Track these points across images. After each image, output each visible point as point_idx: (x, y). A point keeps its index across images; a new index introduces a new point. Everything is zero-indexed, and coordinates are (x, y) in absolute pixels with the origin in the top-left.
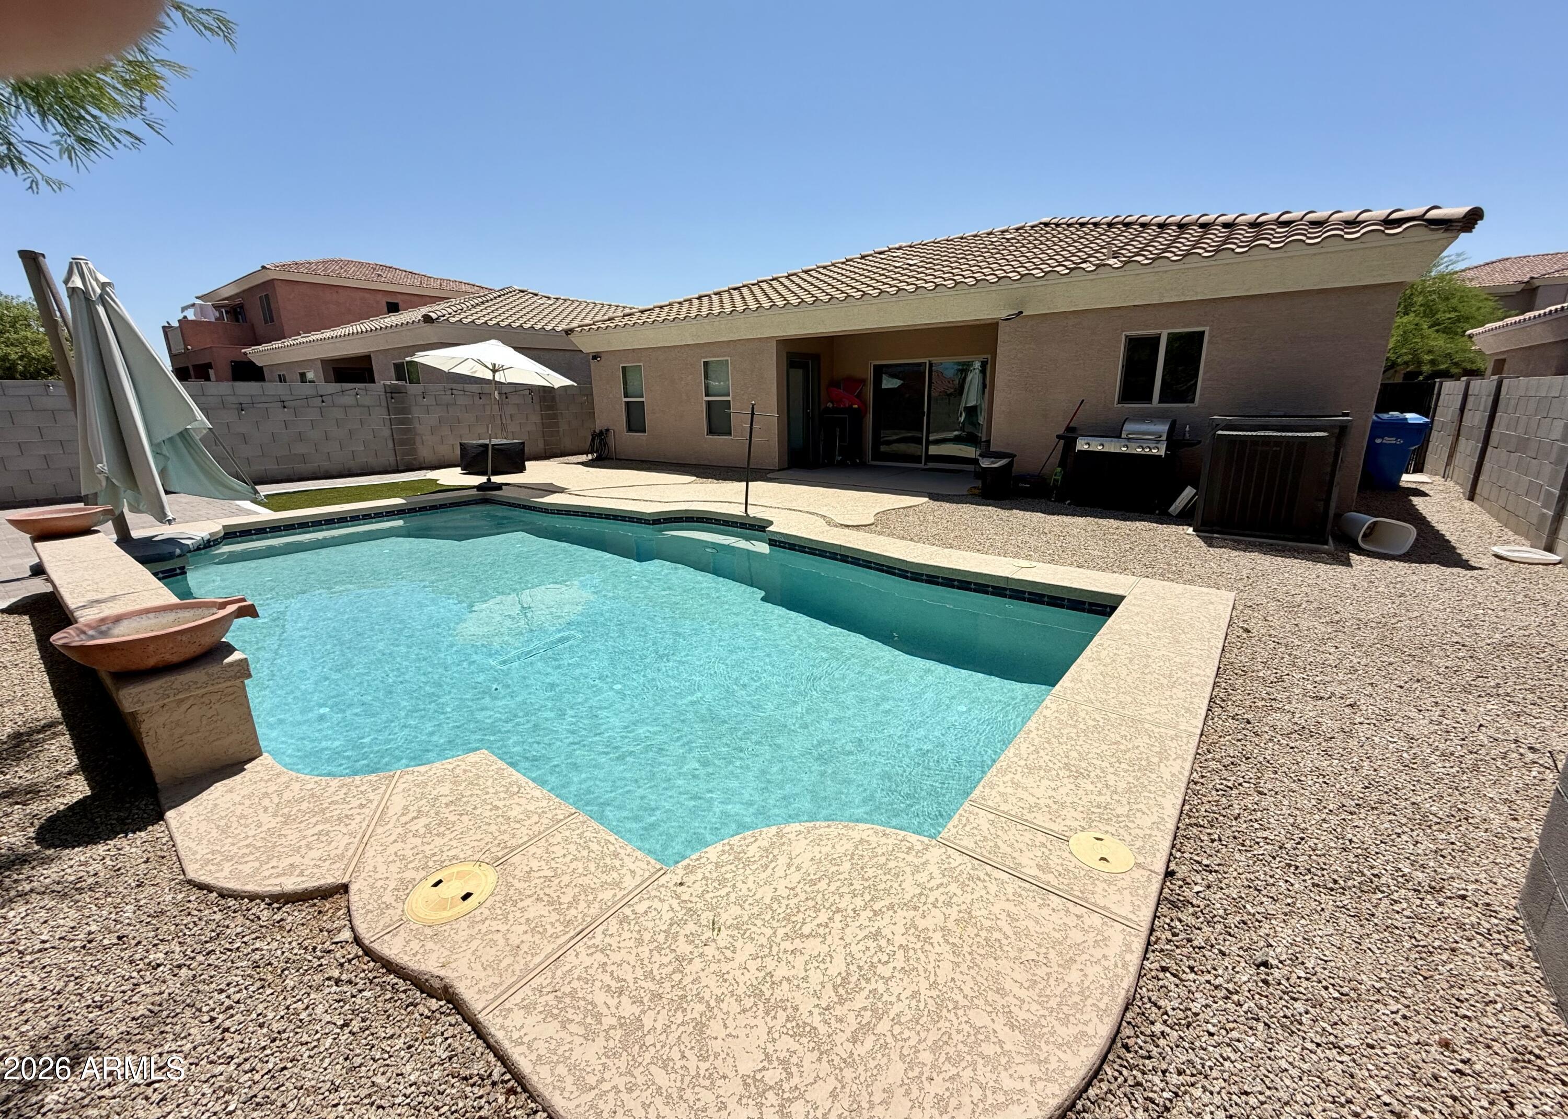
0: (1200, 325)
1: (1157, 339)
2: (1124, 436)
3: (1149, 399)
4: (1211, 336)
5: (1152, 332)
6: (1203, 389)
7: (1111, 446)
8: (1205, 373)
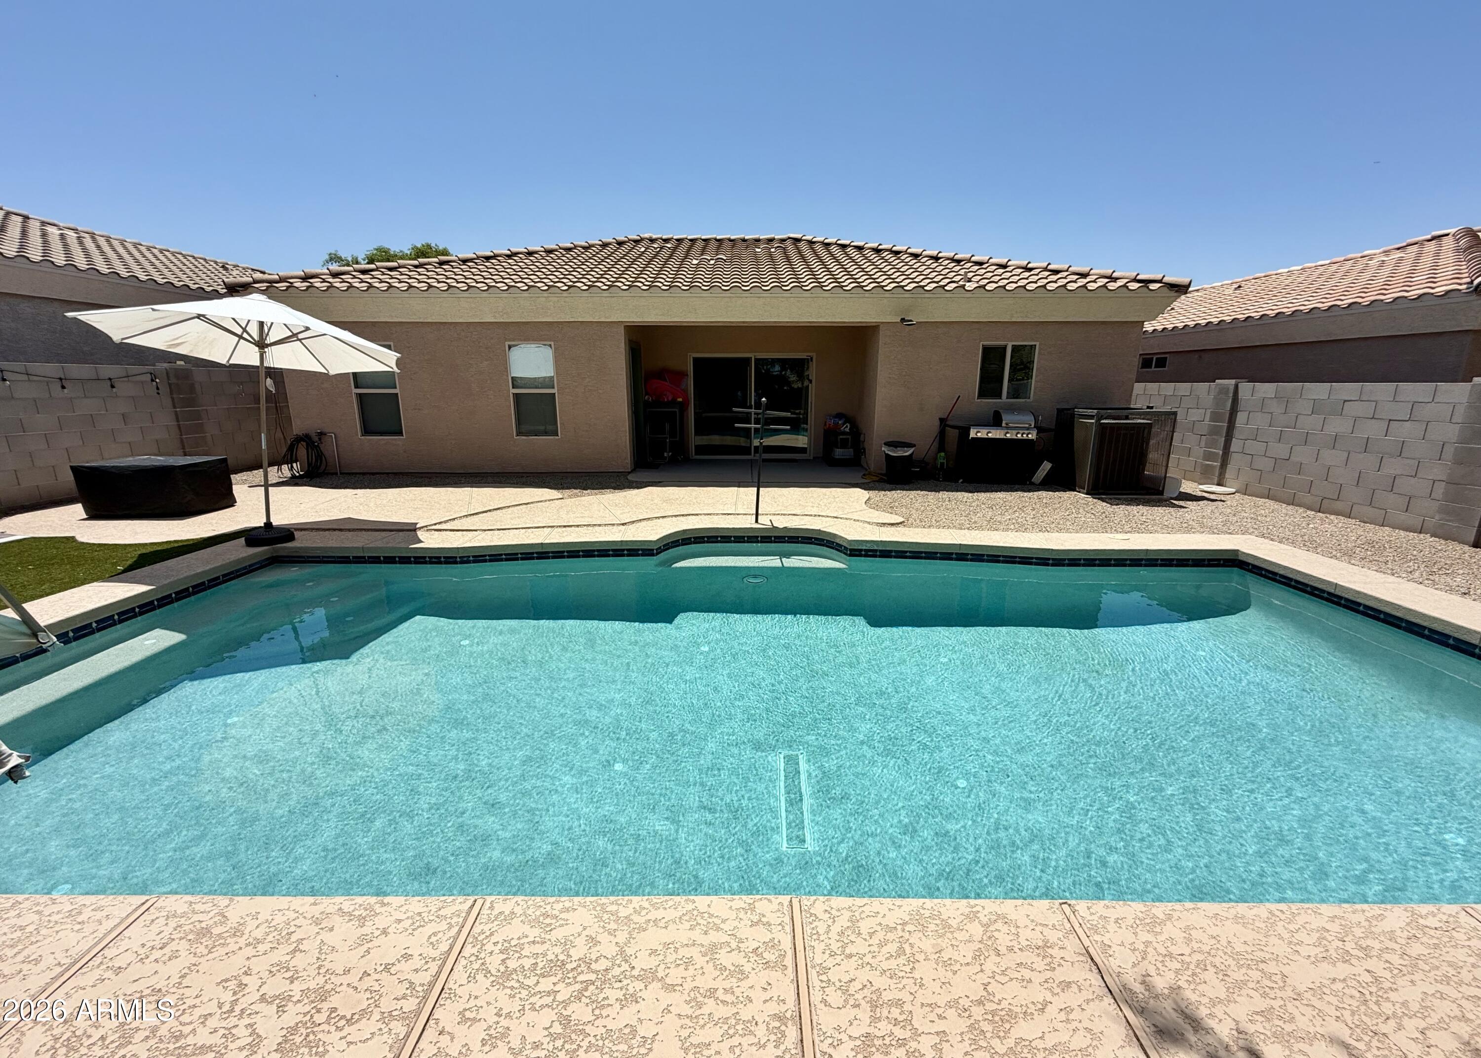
0: (1033, 340)
1: (1004, 348)
2: (1004, 425)
3: (999, 396)
4: (1040, 349)
5: (1002, 343)
6: (1035, 388)
7: (995, 434)
8: (1036, 376)
